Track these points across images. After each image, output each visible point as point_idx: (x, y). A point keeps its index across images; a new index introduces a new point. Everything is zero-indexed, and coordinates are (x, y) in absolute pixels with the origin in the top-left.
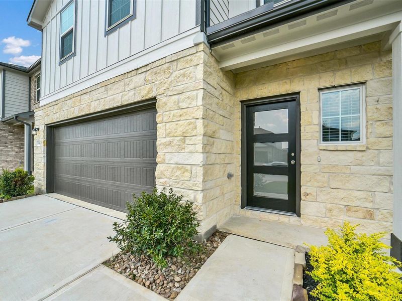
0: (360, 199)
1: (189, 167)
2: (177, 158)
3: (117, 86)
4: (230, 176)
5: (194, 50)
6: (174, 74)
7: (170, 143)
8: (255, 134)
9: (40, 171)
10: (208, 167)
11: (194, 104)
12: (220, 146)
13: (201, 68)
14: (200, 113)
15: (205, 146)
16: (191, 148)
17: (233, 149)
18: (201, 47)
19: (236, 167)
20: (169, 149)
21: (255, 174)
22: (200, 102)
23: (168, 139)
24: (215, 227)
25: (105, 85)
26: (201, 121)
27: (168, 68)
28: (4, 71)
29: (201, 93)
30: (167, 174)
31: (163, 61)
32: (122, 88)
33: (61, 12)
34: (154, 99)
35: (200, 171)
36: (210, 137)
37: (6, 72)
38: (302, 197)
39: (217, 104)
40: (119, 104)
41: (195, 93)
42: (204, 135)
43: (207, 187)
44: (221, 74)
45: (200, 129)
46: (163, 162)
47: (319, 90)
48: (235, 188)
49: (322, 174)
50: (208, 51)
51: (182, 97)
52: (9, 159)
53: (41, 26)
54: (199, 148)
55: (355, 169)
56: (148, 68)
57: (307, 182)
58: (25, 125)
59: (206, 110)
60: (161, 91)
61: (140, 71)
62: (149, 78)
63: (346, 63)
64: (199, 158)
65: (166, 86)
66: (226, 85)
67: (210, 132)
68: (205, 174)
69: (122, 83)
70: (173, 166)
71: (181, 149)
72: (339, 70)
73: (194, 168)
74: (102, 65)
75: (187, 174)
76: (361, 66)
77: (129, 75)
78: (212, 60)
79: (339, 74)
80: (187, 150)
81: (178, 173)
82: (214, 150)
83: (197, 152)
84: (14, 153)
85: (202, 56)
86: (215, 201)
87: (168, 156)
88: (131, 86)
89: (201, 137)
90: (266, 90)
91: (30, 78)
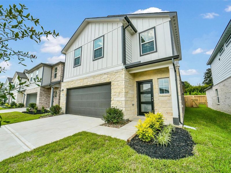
0: (170, 110)
1: (121, 101)
2: (117, 99)
3: (98, 78)
4: (133, 105)
5: (122, 70)
6: (116, 76)
7: (115, 95)
8: (141, 91)
9: (63, 106)
10: (126, 101)
11: (122, 84)
12: (129, 95)
13: (124, 75)
14: (124, 87)
15: (125, 95)
16: (122, 96)
17: (134, 96)
18: (124, 70)
19: (135, 102)
20: (115, 96)
21: (141, 105)
22: (124, 84)
23: (115, 94)
24: (128, 119)
25: (94, 77)
26: (124, 89)
27: (115, 74)
28: (44, 66)
29: (124, 81)
30: (115, 103)
31: (113, 72)
32: (99, 78)
33: (75, 50)
34: (111, 82)
35: (124, 102)
36: (127, 93)
37: (44, 67)
38: (155, 111)
39: (128, 84)
40: (99, 83)
41: (122, 81)
42: (125, 92)
43: (126, 107)
44: (129, 75)
45: (124, 91)
46: (113, 100)
47: (158, 79)
48: (135, 109)
49: (160, 103)
50: (126, 70)
51: (119, 82)
52: (42, 102)
53: (65, 53)
54: (124, 96)
55: (168, 101)
56: (108, 73)
57: (156, 106)
58: (52, 88)
59: (125, 86)
60: (113, 80)
61: (106, 74)
62: (109, 76)
63: (164, 72)
64: (124, 99)
65: (114, 79)
66: (131, 77)
67: (126, 92)
68: (125, 103)
69: (100, 77)
70: (116, 101)
71: (118, 96)
72: (162, 74)
73: (122, 101)
74: (91, 70)
75: (121, 103)
76: (167, 73)
77: (102, 75)
78: (127, 72)
79: (162, 75)
80: (120, 96)
81: (118, 103)
82: (128, 96)
83: (123, 97)
84: (44, 100)
85: (124, 72)
86: (128, 111)
87: (115, 99)
88: (103, 78)
89: (124, 93)
90: (143, 79)
91: (52, 68)
